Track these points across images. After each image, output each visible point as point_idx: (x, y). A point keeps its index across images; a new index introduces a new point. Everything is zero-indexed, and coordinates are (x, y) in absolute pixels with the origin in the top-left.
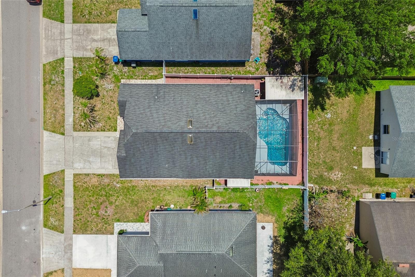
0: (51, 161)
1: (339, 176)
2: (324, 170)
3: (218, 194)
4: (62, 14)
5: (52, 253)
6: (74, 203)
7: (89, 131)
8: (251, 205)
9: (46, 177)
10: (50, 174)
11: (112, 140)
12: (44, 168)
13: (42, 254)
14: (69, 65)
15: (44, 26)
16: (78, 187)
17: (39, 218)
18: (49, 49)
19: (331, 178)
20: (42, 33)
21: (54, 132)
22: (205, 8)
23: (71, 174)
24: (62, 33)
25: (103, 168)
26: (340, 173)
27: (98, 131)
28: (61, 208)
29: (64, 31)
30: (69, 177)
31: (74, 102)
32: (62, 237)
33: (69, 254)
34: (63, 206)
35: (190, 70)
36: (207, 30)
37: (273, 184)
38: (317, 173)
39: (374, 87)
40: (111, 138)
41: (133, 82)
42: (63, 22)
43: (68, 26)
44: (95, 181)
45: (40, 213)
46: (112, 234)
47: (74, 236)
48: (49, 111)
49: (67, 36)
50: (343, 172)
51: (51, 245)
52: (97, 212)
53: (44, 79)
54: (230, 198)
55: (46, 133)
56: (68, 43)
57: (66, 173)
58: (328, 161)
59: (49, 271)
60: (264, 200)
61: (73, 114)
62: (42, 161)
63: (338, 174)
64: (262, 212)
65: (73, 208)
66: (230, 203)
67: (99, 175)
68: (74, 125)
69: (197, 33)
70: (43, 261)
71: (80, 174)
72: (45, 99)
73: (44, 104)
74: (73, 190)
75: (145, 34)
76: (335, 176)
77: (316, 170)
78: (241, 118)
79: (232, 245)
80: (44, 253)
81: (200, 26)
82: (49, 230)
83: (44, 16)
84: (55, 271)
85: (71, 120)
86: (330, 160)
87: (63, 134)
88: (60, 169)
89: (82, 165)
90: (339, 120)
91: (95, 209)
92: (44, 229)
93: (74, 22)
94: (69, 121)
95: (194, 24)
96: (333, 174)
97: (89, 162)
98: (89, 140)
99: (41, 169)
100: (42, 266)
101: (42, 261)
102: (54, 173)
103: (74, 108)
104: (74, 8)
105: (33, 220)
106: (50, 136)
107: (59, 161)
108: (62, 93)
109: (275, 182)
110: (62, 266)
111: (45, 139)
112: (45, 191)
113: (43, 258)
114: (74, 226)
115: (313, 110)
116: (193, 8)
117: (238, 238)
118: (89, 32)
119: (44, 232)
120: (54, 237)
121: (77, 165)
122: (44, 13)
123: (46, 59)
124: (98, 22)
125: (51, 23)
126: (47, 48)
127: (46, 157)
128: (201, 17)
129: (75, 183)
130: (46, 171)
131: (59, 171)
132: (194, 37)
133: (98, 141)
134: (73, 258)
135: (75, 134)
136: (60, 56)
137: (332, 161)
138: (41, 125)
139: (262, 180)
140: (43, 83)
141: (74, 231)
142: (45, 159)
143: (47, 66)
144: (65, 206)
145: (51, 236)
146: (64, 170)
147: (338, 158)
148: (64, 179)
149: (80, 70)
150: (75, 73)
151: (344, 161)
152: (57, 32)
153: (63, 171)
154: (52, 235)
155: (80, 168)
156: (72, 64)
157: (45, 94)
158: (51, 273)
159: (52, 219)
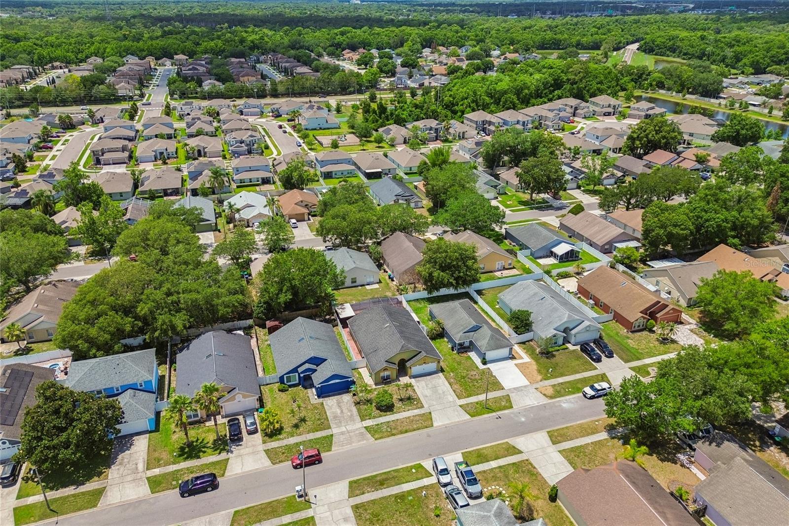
0: (457, 415)
4: (327, 437)
5: (529, 397)
7: (419, 398)
9: (472, 415)
10: (468, 413)
12: (465, 418)
13: (535, 404)
14: (369, 423)
15: (339, 448)
16: (467, 394)
17: (508, 413)
18: (360, 439)
20: (347, 448)
21: (431, 419)
23: (460, 401)
24: (342, 433)
27: (416, 393)
28: (490, 400)
29: (340, 432)
30: (463, 402)
31: (400, 412)
32: (512, 395)
33: (522, 388)
34: (487, 399)
42: (332, 435)
43: (335, 430)
44: (456, 386)
45: (505, 413)
46: (489, 369)
47: (506, 388)
48: (415, 425)
49: (344, 429)
51: (523, 400)
52: (479, 379)
53: (389, 436)
55: (435, 424)
56: (349, 428)
57: (461, 404)
59: (544, 397)
61: (411, 411)
62: (461, 422)
65: (486, 394)
67: (450, 385)
68: (419, 408)
70: (540, 402)
71: (456, 395)
72: (406, 432)
73: (411, 431)
74: (472, 397)
78: (372, 311)
80: (533, 403)
82: (513, 404)
83: (330, 451)
84: (541, 392)
85: (415, 411)
87: (430, 413)
88: (460, 408)
89: (449, 396)
91: (478, 381)
92: (514, 407)
93: (329, 427)
94: (417, 412)
97: (443, 393)
98: (427, 396)
99: (468, 421)
100: (545, 403)
102: (465, 411)
103: (404, 411)
104: (317, 431)
105: (512, 416)
106: (437, 421)
107: (454, 410)
108: (396, 421)
110: (534, 390)
111: (440, 424)
112: (484, 414)
113: (538, 403)
114: (498, 390)
118: (335, 417)
119: (517, 407)
121: (451, 399)
122: (327, 451)
123: (369, 440)
124: (326, 413)
125: (335, 443)
126: (359, 441)
129: (465, 397)
130: (467, 417)
131: (462, 409)
133: (424, 391)
134: (523, 385)
135: (426, 405)
136: (364, 430)
138: (430, 430)
140: (393, 437)
141: (503, 389)
142: (457, 420)
143: (376, 436)
145: (517, 401)
148: (466, 404)
149: (371, 414)
150: (374, 417)
151: (379, 292)
152: (342, 437)
153: (460, 406)
154: (515, 401)
155: (452, 397)
156: (367, 421)
157: (401, 433)
158: (544, 395)
159: (503, 404)
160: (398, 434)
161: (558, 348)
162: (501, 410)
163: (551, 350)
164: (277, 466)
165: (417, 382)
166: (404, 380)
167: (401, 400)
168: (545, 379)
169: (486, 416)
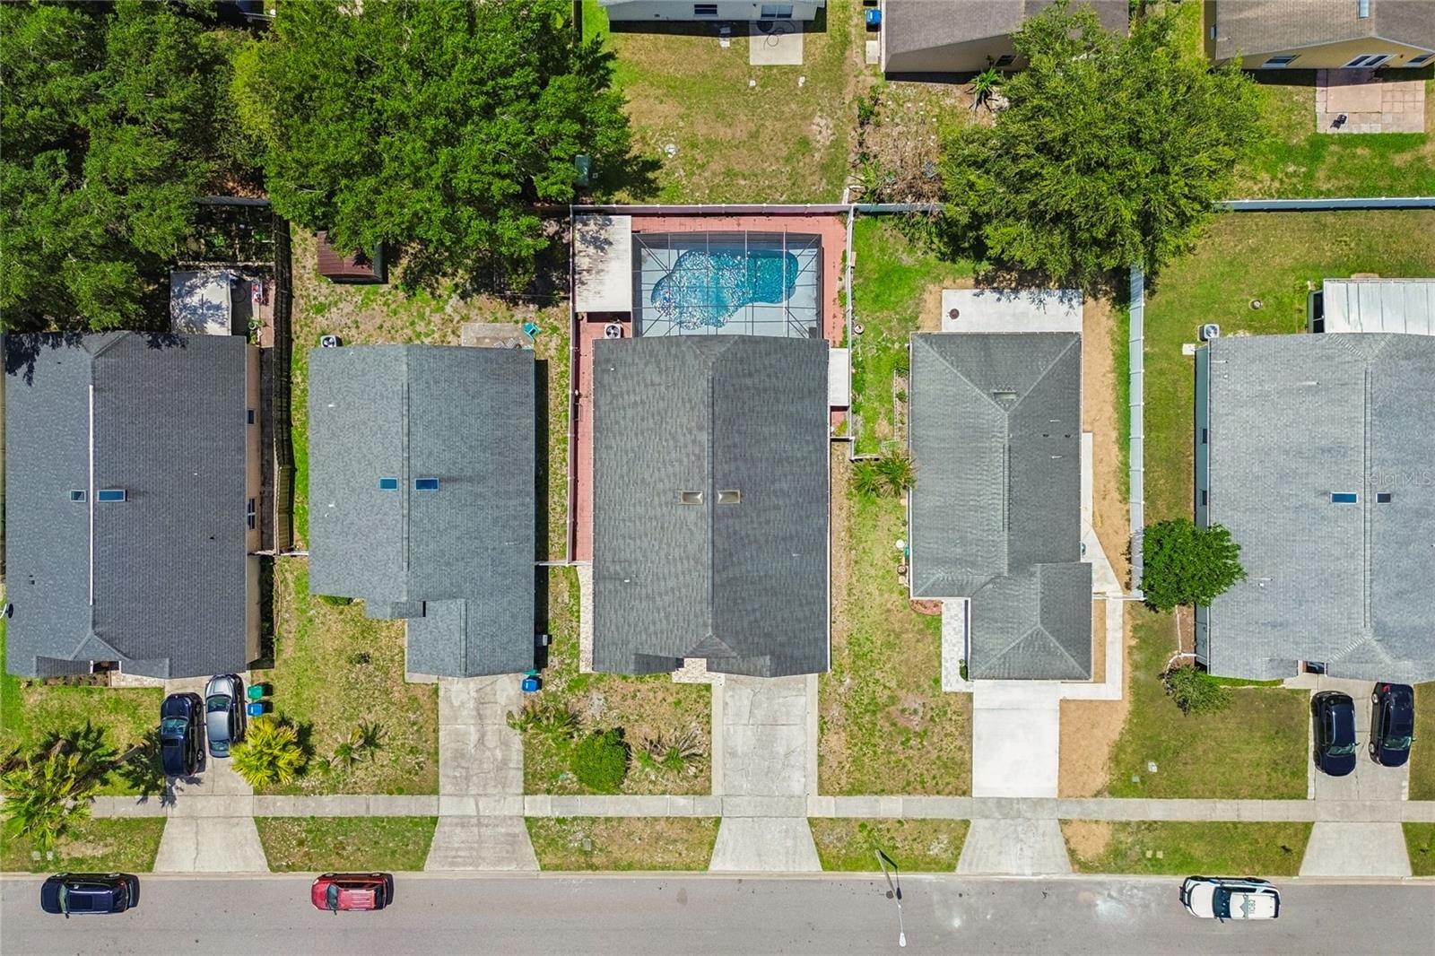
0: (787, 852)
1: (823, 123)
2: (807, 160)
3: (868, 427)
4: (416, 822)
5: (1021, 849)
6: (892, 793)
7: (710, 755)
8: (897, 346)
9: (826, 865)
10: (821, 855)
11: (733, 696)
12: (805, 869)
13: (1024, 875)
14: (544, 806)
15: (446, 868)
16: (851, 784)
17: (930, 883)
18: (504, 854)
19: (828, 143)
20: (464, 872)
21: (712, 845)
22: (412, 462)
23: (820, 801)
24: (463, 822)
25: (804, 719)
26: (817, 120)
27: (709, 733)
28: (906, 826)
29: (457, 817)
30: (828, 807)
31: (636, 793)
32: (978, 824)
33: (1023, 807)
34: (899, 822)
35: (556, 499)
36: (463, 457)
37: (843, 288)
38: (816, 178)
39: (598, 35)
40: (728, 700)
41: (586, 643)
42: (434, 820)
43: (446, 806)
44: (836, 741)
45: (920, 881)
46: (970, 696)
47: (975, 794)
48: (660, 855)
49: (470, 809)
50: (813, 114)
51: (1000, 853)
52: (917, 734)
53: (579, 868)
54: (880, 398)
55: (717, 865)
56: (488, 807)
57: (816, 816)
58: (785, 152)
59: (1067, 859)
60: (885, 313)
61: (668, 796)
62: (787, 876)
63: (818, 125)
64: (914, 318)
65: (906, 797)
66: (891, 397)
67: (822, 730)
68: (695, 793)
69: (470, 480)
70: (1040, 874)
71: (820, 777)
72: (630, 867)
73: (641, 868)
74: (859, 798)
75: (472, 607)
76: (824, 132)
77: (809, 180)
78: (677, 373)
79: (989, 395)
80: (1020, 871)
81: (455, 474)
82: (961, 858)
83: (420, 869)
84: (1067, 842)
85: (681, 801)
86: (782, 145)
87: (718, 821)
88: (807, 830)
89: (797, 775)
90: (681, 124)
91: (908, 740)
92: (958, 871)
93: (435, 791)
94: (683, 805)
95: (450, 487)
96: (819, 137)
97: (788, 754)
98: (733, 754)
99: (807, 878)
100: (1055, 877)
101: (1041, 877)
102: (817, 844)
103: (651, 792)
104: (401, 791)
105: (936, 897)
106: (724, 854)
107: (787, 831)
108: (615, 824)
109: (839, 285)
110: (1053, 826)
111: (730, 867)
112: (862, 868)
113: (1033, 874)
114: (950, 793)
115: (658, 189)
116: (414, 488)
117: (972, 381)
118: (459, 755)
119: (966, 872)
120: (979, 846)
121: (797, 788)
122: (412, 868)
123: (527, 863)
124: (436, 731)
125: (438, 849)
126: (500, 861)
127: (777, 865)
128: (435, 471)
129: (841, 792)
130: (812, 865)
131: (813, 832)
132: (480, 489)
133: (735, 732)
134: (1032, 795)
135: (717, 789)
136: (521, 828)
137: (785, 140)
138: (697, 877)
139: (835, 317)
140: (590, 872)
141: (964, 793)
142: (780, 868)
143: (547, 860)
144: (900, 817)
145: (978, 852)
146: (809, 819)
147: (778, 125)
148: (831, 819)
149: (555, 777)
150: (563, 790)
151: (786, 109)
152: (460, 835)
153: (811, 821)
154: (974, 850)
155: (804, 780)
156: (540, 797)
157: (616, 866)
158: (1072, 852)
159: (934, 850)
160: (606, 867)
162: (916, 868)
164: (281, 877)
165: (730, 687)
166: (696, 668)
168: (1114, 793)
169: (865, 875)
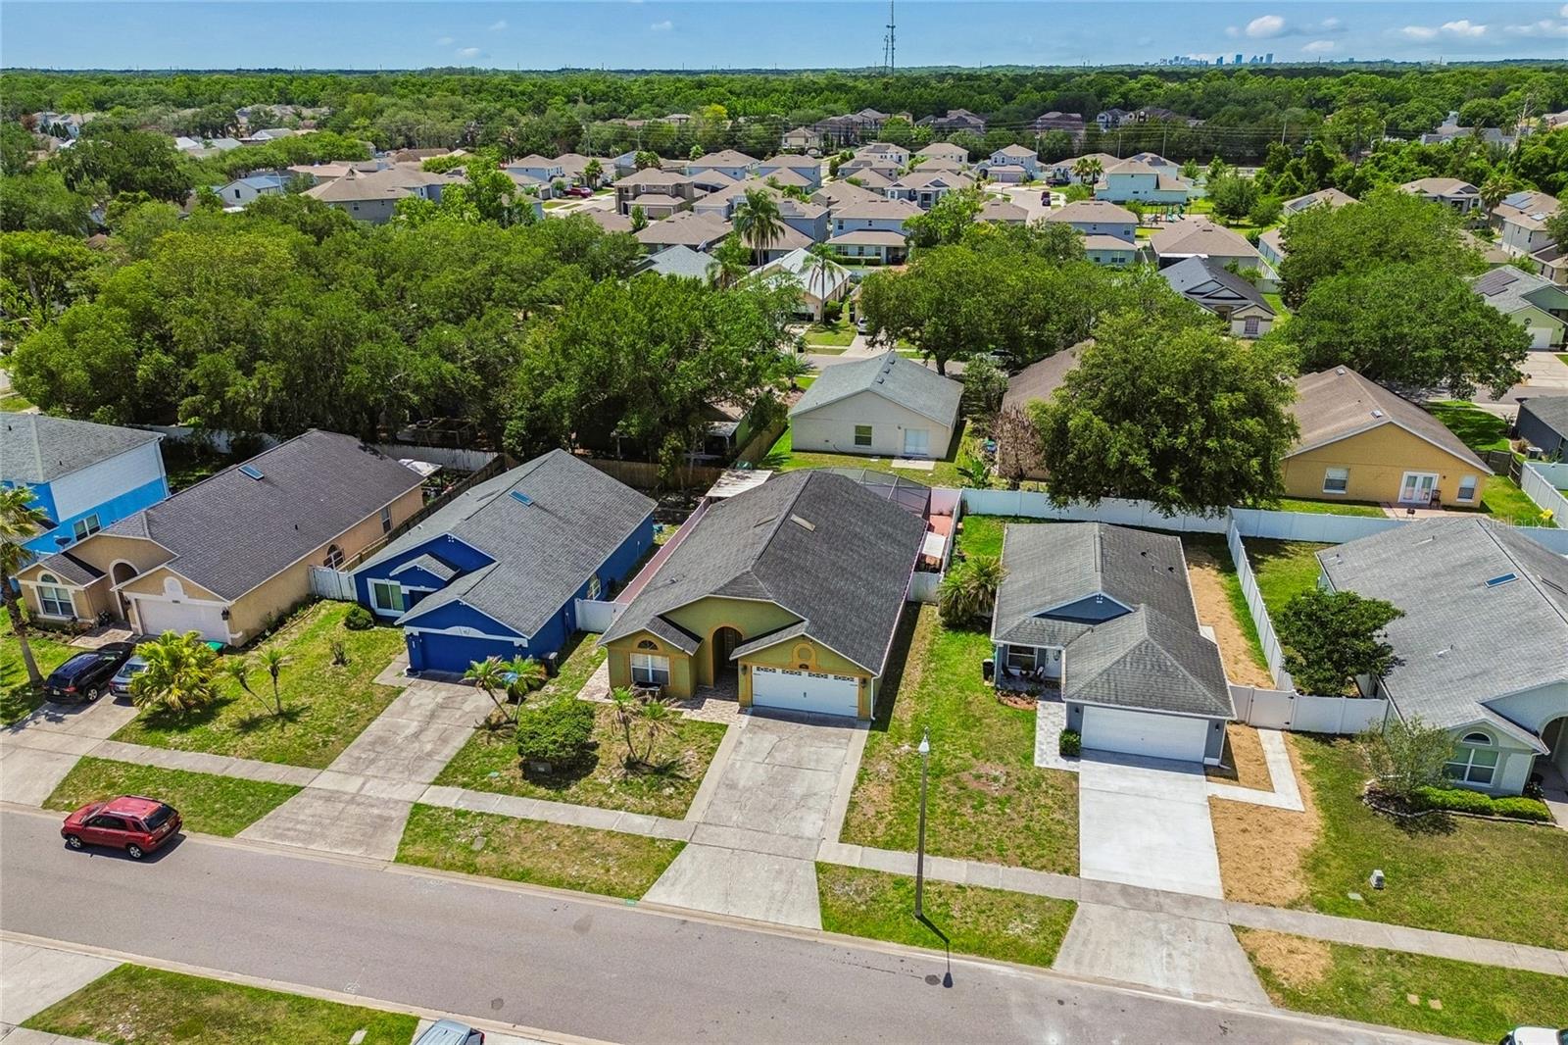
0: (772, 897)
4: (271, 788)
5: (1170, 955)
6: (952, 855)
7: (699, 782)
9: (833, 922)
10: (824, 906)
11: (751, 739)
12: (794, 922)
13: (1179, 995)
14: (447, 797)
15: (266, 839)
16: (891, 835)
17: (1006, 978)
18: (358, 837)
20: (285, 848)
21: (660, 869)
22: (518, 484)
23: (839, 848)
24: (332, 797)
25: (838, 770)
27: (708, 763)
28: (969, 893)
29: (330, 791)
30: (849, 855)
31: (579, 803)
32: (1090, 912)
33: (1166, 902)
34: (959, 887)
36: (562, 506)
40: (744, 740)
42: (296, 791)
43: (324, 779)
44: (878, 792)
45: (989, 972)
46: (1075, 777)
47: (1084, 874)
48: (576, 868)
49: (352, 785)
51: (1132, 954)
52: (995, 800)
53: (448, 867)
55: (656, 895)
56: (376, 790)
57: (830, 860)
59: (1258, 983)
61: (622, 813)
62: (763, 927)
65: (974, 862)
67: (860, 779)
68: (661, 814)
70: (1210, 998)
71: (847, 822)
72: (524, 876)
73: (540, 881)
74: (899, 853)
75: (503, 569)
80: (1171, 988)
81: (549, 508)
82: (1062, 949)
83: (229, 835)
84: (1252, 957)
85: (638, 819)
87: (681, 847)
88: (812, 875)
89: (812, 817)
91: (983, 804)
92: (1057, 966)
93: (323, 764)
94: (639, 824)
95: (538, 510)
97: (805, 797)
98: (733, 786)
99: (795, 936)
100: (1241, 1010)
101: (1213, 1005)
102: (822, 894)
103: (601, 805)
104: (279, 761)
105: (1015, 997)
106: (673, 885)
107: (780, 872)
108: (532, 826)
110: (1222, 932)
111: (676, 901)
112: (889, 937)
113: (1197, 997)
114: (1043, 867)
116: (509, 493)
118: (380, 742)
119: (1071, 970)
120: (1093, 939)
121: (809, 830)
123: (382, 851)
124: (372, 720)
125: (274, 818)
126: (344, 843)
127: (752, 910)
128: (533, 498)
129: (874, 843)
130: (812, 920)
131: (819, 880)
132: (564, 526)
133: (742, 766)
134: (1179, 889)
135: (695, 814)
136: (403, 814)
138: (613, 907)
140: (463, 875)
141: (1066, 871)
142: (756, 914)
143: (411, 851)
144: (961, 882)
145: (1091, 947)
146: (817, 863)
148: (853, 868)
149: (485, 773)
150: (483, 787)
152: (314, 810)
153: (820, 868)
154: (1084, 944)
155: (821, 823)
156: (449, 790)
157: (504, 873)
158: (1264, 974)
159: (1016, 929)
160: (490, 872)
161: (1485, 800)
162: (982, 950)
163: (1436, 794)
164: (46, 815)
165: (752, 729)
166: (715, 710)
167: (632, 765)
168: (1320, 907)
169: (894, 948)
